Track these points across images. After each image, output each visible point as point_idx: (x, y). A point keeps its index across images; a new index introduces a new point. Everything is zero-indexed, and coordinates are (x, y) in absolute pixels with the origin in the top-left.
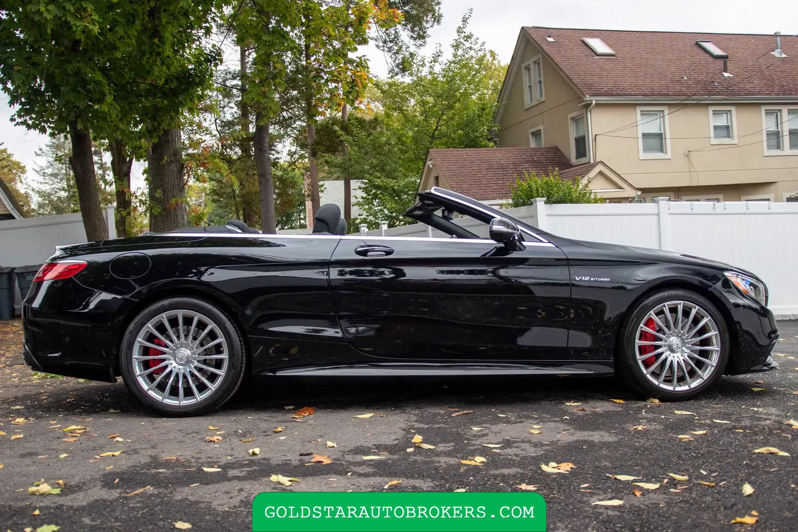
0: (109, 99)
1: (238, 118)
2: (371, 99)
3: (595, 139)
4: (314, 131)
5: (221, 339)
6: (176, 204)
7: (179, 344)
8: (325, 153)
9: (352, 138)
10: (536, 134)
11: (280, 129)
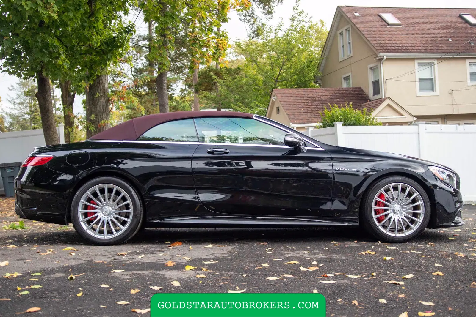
0: (63, 56)
1: (146, 66)
2: (238, 53)
3: (386, 82)
4: (197, 76)
5: (129, 201)
6: (104, 124)
7: (105, 203)
8: (205, 90)
9: (222, 80)
10: (347, 79)
11: (175, 74)
